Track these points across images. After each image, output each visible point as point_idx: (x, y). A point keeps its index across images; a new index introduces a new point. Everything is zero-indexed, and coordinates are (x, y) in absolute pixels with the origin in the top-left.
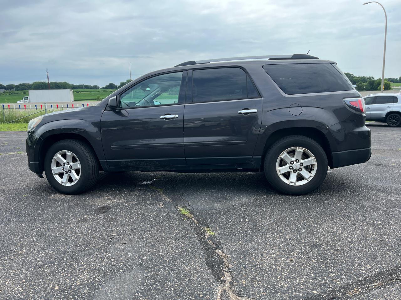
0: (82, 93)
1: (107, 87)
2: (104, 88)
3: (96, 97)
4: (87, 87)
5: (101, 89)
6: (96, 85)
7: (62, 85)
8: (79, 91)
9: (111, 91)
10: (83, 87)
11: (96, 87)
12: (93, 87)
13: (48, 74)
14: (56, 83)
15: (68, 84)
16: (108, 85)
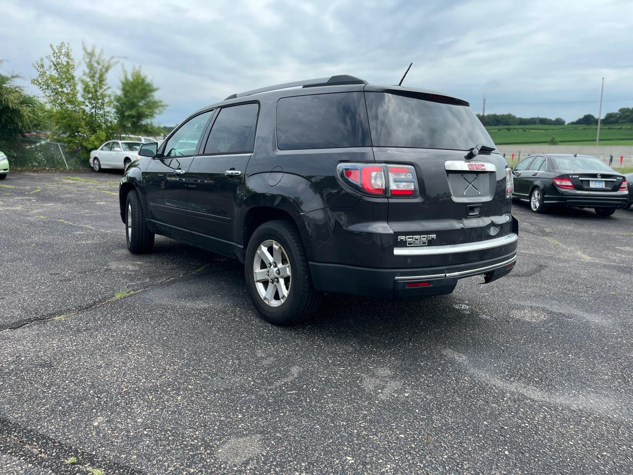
0: (532, 131)
1: (579, 122)
2: (573, 123)
3: (549, 139)
4: (543, 121)
5: (569, 124)
6: (560, 117)
7: (502, 119)
8: (528, 129)
9: (584, 129)
10: (537, 121)
11: (559, 122)
12: (554, 121)
13: (484, 103)
14: (495, 116)
15: (514, 117)
16: (582, 117)
